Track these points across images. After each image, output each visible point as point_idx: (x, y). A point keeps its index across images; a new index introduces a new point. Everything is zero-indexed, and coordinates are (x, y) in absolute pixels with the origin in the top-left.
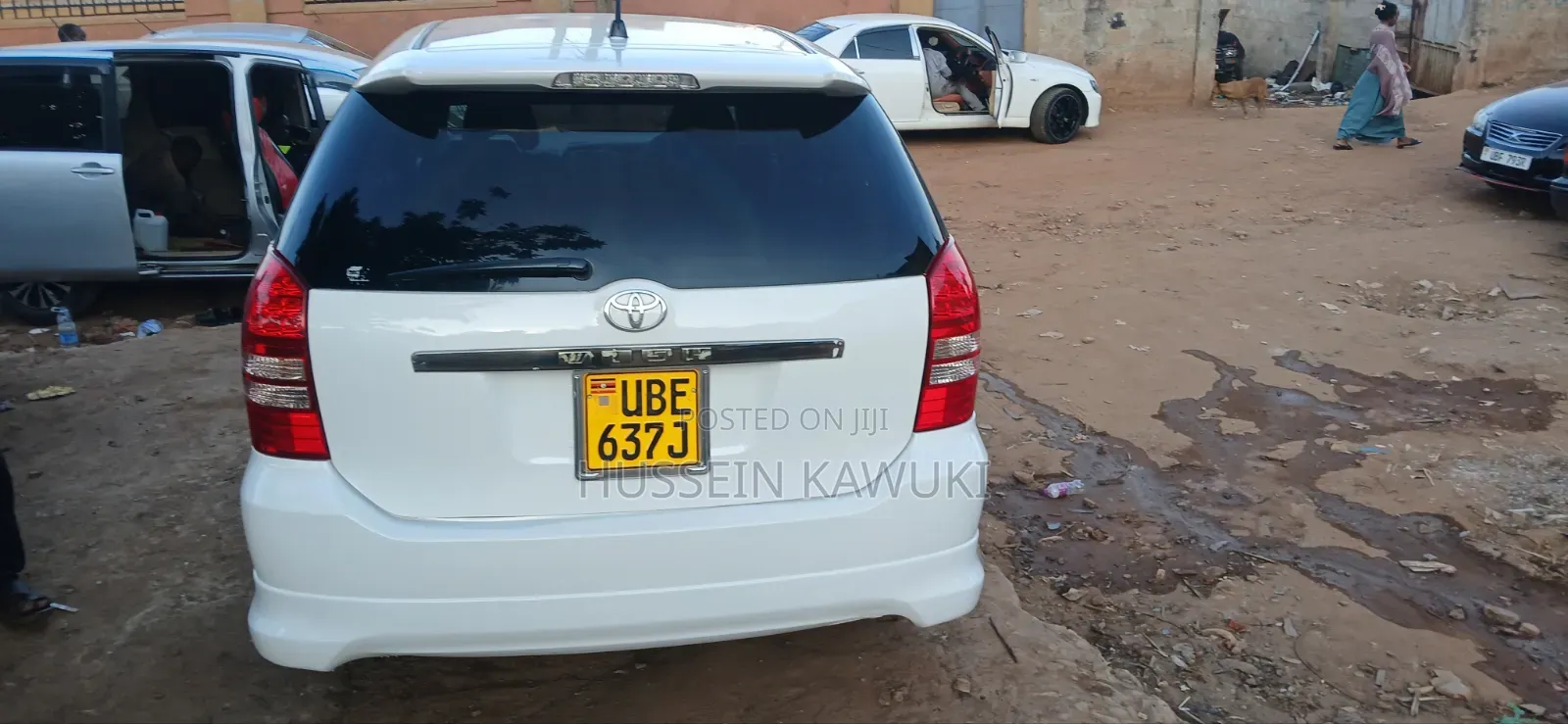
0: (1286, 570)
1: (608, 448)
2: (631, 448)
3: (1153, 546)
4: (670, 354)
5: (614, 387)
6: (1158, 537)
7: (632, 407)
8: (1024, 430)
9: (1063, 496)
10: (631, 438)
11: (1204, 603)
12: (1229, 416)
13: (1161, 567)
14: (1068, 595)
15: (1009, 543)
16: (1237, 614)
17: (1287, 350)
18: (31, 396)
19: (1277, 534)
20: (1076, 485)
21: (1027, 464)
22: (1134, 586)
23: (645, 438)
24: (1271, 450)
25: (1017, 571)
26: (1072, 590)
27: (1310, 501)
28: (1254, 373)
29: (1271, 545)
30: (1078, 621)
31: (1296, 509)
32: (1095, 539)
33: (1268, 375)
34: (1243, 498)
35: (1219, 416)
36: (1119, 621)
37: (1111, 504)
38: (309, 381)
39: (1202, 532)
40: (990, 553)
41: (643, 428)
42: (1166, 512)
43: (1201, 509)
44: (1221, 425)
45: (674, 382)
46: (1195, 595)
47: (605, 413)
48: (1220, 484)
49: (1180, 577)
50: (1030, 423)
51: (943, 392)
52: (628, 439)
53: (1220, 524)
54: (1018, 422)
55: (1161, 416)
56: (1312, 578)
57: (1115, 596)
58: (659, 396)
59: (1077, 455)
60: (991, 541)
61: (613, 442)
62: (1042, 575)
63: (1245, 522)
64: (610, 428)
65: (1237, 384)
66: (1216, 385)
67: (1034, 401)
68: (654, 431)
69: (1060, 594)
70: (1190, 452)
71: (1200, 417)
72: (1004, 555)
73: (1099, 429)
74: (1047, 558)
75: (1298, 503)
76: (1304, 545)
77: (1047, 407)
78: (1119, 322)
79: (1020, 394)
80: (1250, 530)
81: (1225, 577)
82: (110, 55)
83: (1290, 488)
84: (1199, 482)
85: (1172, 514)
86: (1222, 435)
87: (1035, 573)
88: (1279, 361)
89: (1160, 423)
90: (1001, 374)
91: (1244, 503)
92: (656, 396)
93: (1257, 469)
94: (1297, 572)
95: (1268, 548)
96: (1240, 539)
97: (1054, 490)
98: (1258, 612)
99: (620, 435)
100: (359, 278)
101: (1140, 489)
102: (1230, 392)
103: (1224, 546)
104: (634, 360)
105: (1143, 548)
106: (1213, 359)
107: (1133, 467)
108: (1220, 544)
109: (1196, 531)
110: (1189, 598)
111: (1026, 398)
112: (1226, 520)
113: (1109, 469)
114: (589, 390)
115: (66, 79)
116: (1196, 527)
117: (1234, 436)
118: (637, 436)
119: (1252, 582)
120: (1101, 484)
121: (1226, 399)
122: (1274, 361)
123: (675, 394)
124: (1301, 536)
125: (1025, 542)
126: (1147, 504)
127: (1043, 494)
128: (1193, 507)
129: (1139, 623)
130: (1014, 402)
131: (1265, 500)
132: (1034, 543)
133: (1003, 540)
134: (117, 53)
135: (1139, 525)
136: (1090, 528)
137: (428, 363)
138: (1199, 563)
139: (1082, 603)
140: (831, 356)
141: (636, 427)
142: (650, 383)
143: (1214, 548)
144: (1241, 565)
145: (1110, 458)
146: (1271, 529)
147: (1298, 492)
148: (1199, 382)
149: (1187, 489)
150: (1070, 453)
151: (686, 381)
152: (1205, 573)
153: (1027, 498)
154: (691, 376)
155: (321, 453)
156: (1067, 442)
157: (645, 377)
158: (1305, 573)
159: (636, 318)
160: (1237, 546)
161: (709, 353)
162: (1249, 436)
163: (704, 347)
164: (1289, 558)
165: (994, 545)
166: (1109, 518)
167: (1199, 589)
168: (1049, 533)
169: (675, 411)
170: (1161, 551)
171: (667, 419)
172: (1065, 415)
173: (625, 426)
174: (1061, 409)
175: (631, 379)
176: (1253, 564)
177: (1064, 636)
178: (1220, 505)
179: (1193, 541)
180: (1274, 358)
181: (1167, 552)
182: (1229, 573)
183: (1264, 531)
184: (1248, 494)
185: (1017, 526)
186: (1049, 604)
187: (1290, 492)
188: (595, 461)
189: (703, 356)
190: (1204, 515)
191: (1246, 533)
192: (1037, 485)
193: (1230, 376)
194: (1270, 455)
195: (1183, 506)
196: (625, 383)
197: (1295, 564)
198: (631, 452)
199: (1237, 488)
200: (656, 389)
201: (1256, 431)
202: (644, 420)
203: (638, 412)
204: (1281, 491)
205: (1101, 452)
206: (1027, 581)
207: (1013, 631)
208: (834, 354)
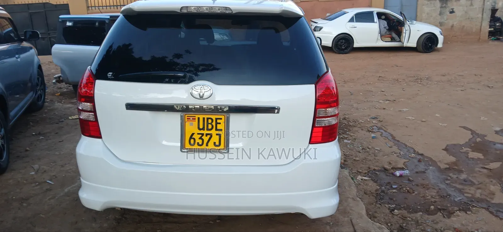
0: (484, 210)
1: (192, 141)
2: (200, 142)
3: (432, 197)
4: (213, 108)
5: (195, 119)
6: (435, 194)
7: (201, 127)
8: (392, 151)
9: (401, 176)
10: (201, 138)
11: (447, 221)
12: (472, 151)
13: (433, 205)
14: (394, 212)
15: (376, 191)
16: (460, 226)
17: (501, 128)
18: (70, 118)
19: (483, 197)
20: (406, 172)
21: (390, 163)
22: (421, 211)
23: (206, 139)
24: (487, 165)
25: (377, 202)
26: (396, 211)
27: (499, 185)
28: (486, 136)
29: (479, 201)
30: (396, 223)
31: (492, 188)
32: (410, 193)
33: (491, 137)
34: (472, 182)
35: (468, 151)
36: (411, 224)
37: (419, 180)
38: (94, 111)
39: (452, 193)
40: (368, 194)
41: (205, 135)
42: (439, 185)
43: (454, 185)
44: (469, 154)
45: (216, 119)
46: (444, 217)
47: (192, 128)
48: (463, 176)
49: (440, 210)
50: (395, 149)
51: (321, 129)
52: (200, 139)
53: (461, 191)
54: (391, 148)
55: (446, 149)
56: (494, 215)
57: (412, 215)
59: (410, 161)
60: (369, 190)
61: (194, 139)
62: (386, 204)
63: (471, 191)
64: (193, 134)
65: (478, 140)
66: (470, 140)
67: (398, 141)
68: (209, 136)
69: (391, 212)
70: (455, 163)
71: (461, 151)
72: (373, 195)
73: (420, 152)
74: (389, 198)
75: (494, 185)
76: (493, 202)
77: (402, 143)
78: (437, 115)
79: (394, 138)
80: (472, 194)
81: (458, 211)
82: (109, 17)
83: (492, 180)
84: (455, 175)
85: (442, 186)
86: (469, 158)
87: (384, 203)
88: (497, 132)
89: (445, 152)
90: (388, 131)
91: (472, 184)
92: (210, 124)
93: (480, 172)
94: (488, 212)
95: (478, 202)
96: (467, 197)
97: (398, 173)
98: (469, 226)
99: (197, 137)
100: (111, 77)
101: (432, 176)
102: (476, 143)
103: (461, 199)
104: (201, 110)
105: (428, 197)
106: (471, 130)
107: (431, 168)
108: (459, 198)
109: (450, 193)
110: (442, 218)
111: (395, 140)
112: (463, 190)
113: (422, 167)
114: (186, 120)
115: (97, 24)
116: (451, 191)
117: (473, 159)
118: (203, 138)
119: (469, 214)
120: (417, 172)
121: (473, 145)
122: (495, 132)
123: (217, 123)
124: (492, 199)
125: (383, 191)
126: (433, 181)
127: (394, 175)
128: (451, 184)
129: (419, 226)
130: (391, 141)
131: (480, 184)
132: (386, 192)
133: (375, 190)
134: (111, 17)
135: (428, 189)
136: (408, 189)
137: (131, 107)
138: (449, 205)
139: (399, 216)
140: (274, 113)
141: (203, 134)
142: (208, 119)
143: (456, 200)
144: (465, 207)
145: (423, 163)
146: (481, 195)
147: (494, 181)
148: (464, 138)
149: (450, 177)
150: (408, 160)
151: (221, 119)
152: (450, 209)
153: (387, 175)
154: (223, 117)
155: (99, 136)
156: (408, 157)
157: (206, 117)
158: (491, 213)
159: (201, 94)
160: (466, 200)
161: (228, 109)
162: (479, 159)
163: (225, 106)
164: (485, 206)
165: (370, 191)
166: (417, 185)
167: (446, 215)
168: (393, 189)
169: (216, 130)
170: (435, 199)
171: (213, 132)
172: (409, 147)
173: (198, 134)
174: (408, 144)
175: (201, 117)
176: (470, 207)
177: (379, 228)
178: (462, 184)
179: (448, 197)
180: (495, 131)
181: (437, 200)
182: (460, 210)
183: (478, 195)
184: (475, 181)
185: (381, 185)
186: (386, 215)
187: (492, 181)
188: (188, 146)
189: (225, 110)
190: (455, 187)
191: (470, 195)
192: (392, 171)
193: (476, 136)
194: (486, 167)
195: (447, 183)
196: (199, 118)
197: (488, 209)
198: (200, 143)
199: (470, 178)
200: (210, 121)
201: (483, 157)
202: (205, 132)
203: (203, 129)
204: (487, 180)
205: (419, 161)
206: (380, 206)
207: (359, 224)
208: (276, 112)
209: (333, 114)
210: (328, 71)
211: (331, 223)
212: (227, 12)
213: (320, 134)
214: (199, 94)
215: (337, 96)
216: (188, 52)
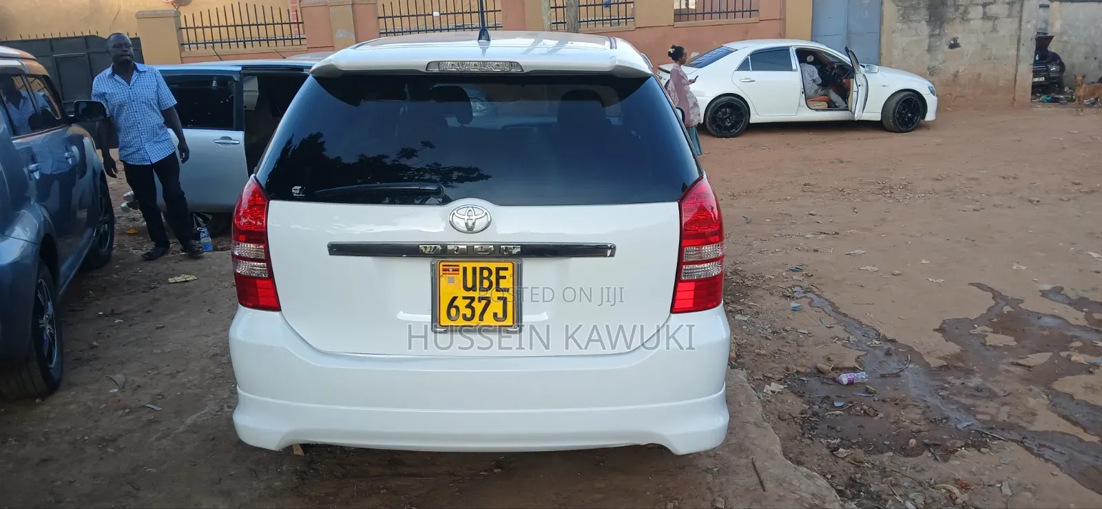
0: (1014, 446)
1: (453, 311)
2: (468, 312)
3: (912, 422)
4: (493, 249)
5: (458, 270)
6: (918, 416)
7: (470, 285)
8: (832, 335)
9: (851, 383)
10: (469, 306)
11: (942, 466)
12: (994, 332)
13: (915, 438)
14: (838, 454)
15: (802, 414)
16: (966, 475)
17: (1053, 286)
18: (171, 280)
19: (1013, 420)
20: (861, 376)
21: (829, 359)
22: (890, 449)
23: (479, 307)
24: (1022, 358)
25: (803, 434)
26: (841, 450)
27: (1046, 397)
28: (1022, 301)
29: (1007, 427)
30: (842, 472)
31: (1032, 402)
32: (868, 415)
33: (1033, 304)
35: (986, 332)
36: (873, 475)
37: (888, 391)
38: (267, 260)
39: (953, 415)
40: (785, 420)
41: (476, 300)
42: (929, 399)
43: (955, 398)
44: (986, 338)
45: (498, 269)
46: (936, 459)
47: (452, 287)
48: (975, 381)
49: (927, 446)
50: (839, 330)
51: (692, 286)
52: (467, 307)
53: (969, 410)
54: (829, 330)
55: (941, 330)
56: (1033, 454)
57: (874, 457)
58: (488, 278)
59: (868, 355)
60: (788, 411)
61: (457, 308)
62: (822, 438)
63: (989, 410)
64: (454, 299)
65: (1007, 309)
66: (989, 310)
67: (845, 315)
68: (484, 302)
69: (832, 452)
70: (957, 357)
71: (971, 332)
72: (796, 422)
73: (890, 336)
74: (828, 427)
75: (1035, 398)
76: (1033, 429)
77: (854, 319)
78: (923, 261)
79: (835, 309)
80: (992, 415)
81: (963, 448)
82: (240, 69)
83: (1031, 387)
84: (959, 378)
85: (934, 401)
86: (985, 345)
87: (817, 436)
88: (1044, 294)
89: (939, 335)
90: (826, 295)
91: (992, 396)
92: (486, 278)
93: (1008, 371)
94: (1022, 448)
95: (1003, 429)
96: (983, 422)
97: (844, 378)
98: (984, 474)
99: (462, 303)
100: (299, 194)
101: (913, 382)
102: (1001, 315)
103: (969, 426)
104: (470, 253)
105: (905, 423)
106: (991, 290)
107: (911, 366)
108: (965, 424)
109: (948, 413)
110: (931, 462)
111: (840, 313)
112: (975, 407)
113: (892, 366)
114: (441, 272)
115: (214, 83)
116: (949, 411)
117: (995, 347)
118: (473, 305)
119: (985, 454)
120: (883, 376)
121: (995, 320)
122: (1041, 294)
123: (499, 278)
124: (1031, 423)
125: (815, 414)
126: (914, 392)
127: (837, 382)
128: (951, 396)
129: (887, 477)
130: (829, 315)
131: (1009, 394)
132: (821, 415)
133: (798, 411)
134: (244, 67)
135: (905, 407)
136: (865, 407)
137: (337, 249)
138: (945, 437)
139: (847, 460)
140: (606, 256)
141: (472, 299)
142: (482, 269)
143: (960, 426)
144: (978, 440)
145: (895, 358)
146: (1009, 416)
147: (1036, 389)
148: (980, 305)
149: (949, 383)
150: (863, 353)
151: (506, 269)
152: (948, 444)
153: (823, 383)
154: (509, 265)
155: (276, 307)
156: (864, 346)
157: (478, 265)
158: (1029, 449)
159: (470, 224)
160: (979, 427)
161: (519, 250)
162: (1007, 348)
163: (515, 245)
164: (1019, 438)
165: (790, 414)
166: (884, 401)
167: (940, 456)
168: (834, 409)
169: (498, 289)
170: (918, 427)
171: (493, 294)
172: (867, 326)
173: (464, 298)
174: (864, 321)
175: (470, 266)
176: (988, 441)
177: (808, 476)
178: (973, 396)
179: (944, 421)
180: (1040, 291)
181: (922, 428)
182: (966, 446)
183: (1003, 416)
184: (996, 389)
185: (811, 403)
186: (823, 459)
187: (1031, 390)
188: (445, 321)
189: (515, 251)
190: (957, 402)
191: (987, 418)
192: (833, 374)
193: (1003, 303)
194: (1021, 362)
195: (943, 395)
196: (465, 269)
197: (1022, 442)
198: (469, 316)
199: (989, 385)
200: (486, 273)
201: (1015, 343)
202: (476, 294)
203: (473, 288)
204: (1022, 388)
205: (888, 353)
206: (809, 442)
207: (769, 469)
208: (608, 254)
209: (713, 256)
210: (701, 178)
211: (716, 469)
212: (513, 70)
213: (691, 295)
214: (466, 224)
215: (719, 223)
216: (426, 144)
